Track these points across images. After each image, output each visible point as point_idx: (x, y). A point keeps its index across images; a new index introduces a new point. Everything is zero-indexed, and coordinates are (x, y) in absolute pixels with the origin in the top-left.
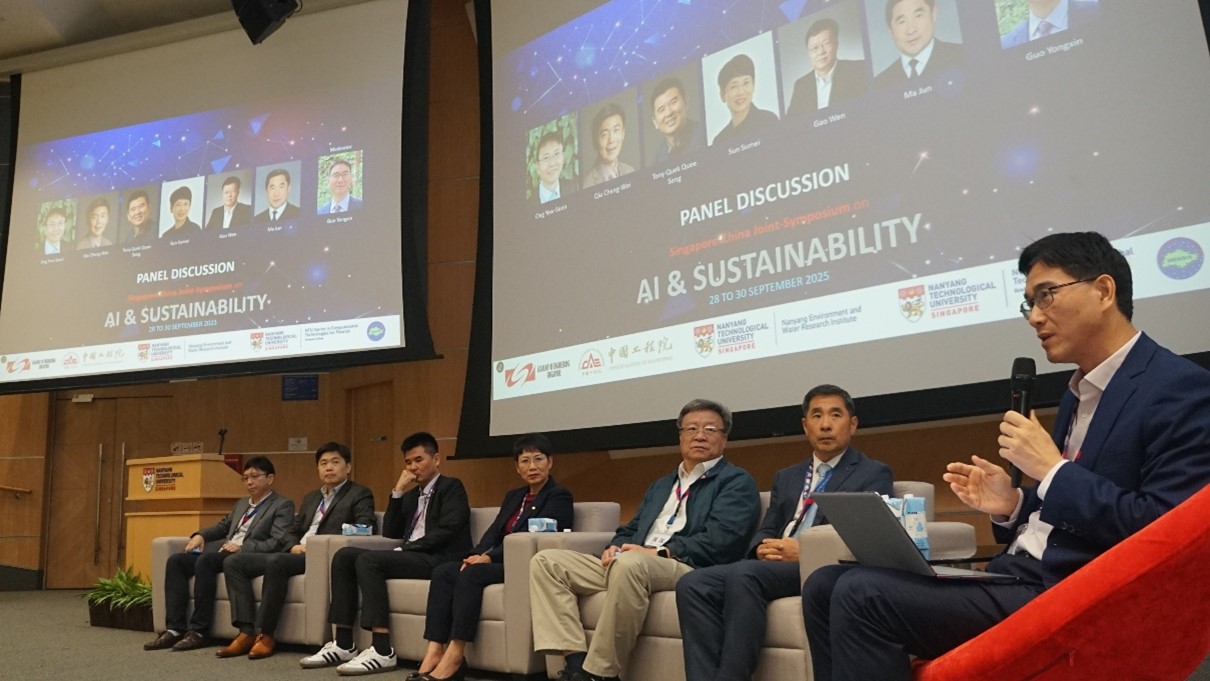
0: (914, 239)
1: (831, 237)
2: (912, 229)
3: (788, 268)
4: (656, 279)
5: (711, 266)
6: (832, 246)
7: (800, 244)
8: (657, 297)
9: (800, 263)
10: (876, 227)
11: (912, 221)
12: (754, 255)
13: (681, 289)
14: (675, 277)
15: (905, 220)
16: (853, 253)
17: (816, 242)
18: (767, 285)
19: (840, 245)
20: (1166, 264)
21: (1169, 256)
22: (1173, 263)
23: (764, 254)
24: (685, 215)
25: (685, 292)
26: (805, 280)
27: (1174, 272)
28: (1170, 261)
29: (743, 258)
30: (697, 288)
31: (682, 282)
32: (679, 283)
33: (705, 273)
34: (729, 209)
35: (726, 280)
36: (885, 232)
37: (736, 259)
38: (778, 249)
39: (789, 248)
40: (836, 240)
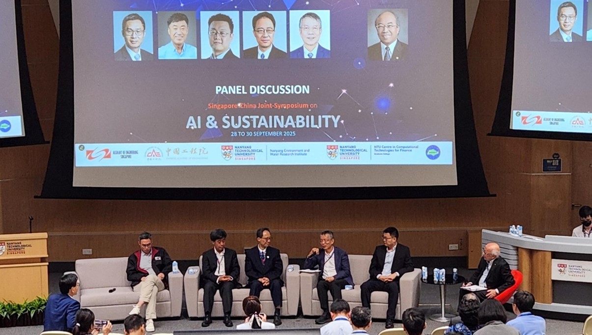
0: (336, 126)
1: (298, 117)
2: (336, 121)
3: (275, 126)
4: (199, 118)
5: (233, 117)
6: (298, 121)
7: (282, 117)
8: (199, 127)
9: (282, 126)
10: (320, 117)
11: (336, 118)
12: (258, 117)
13: (215, 126)
14: (211, 119)
15: (333, 117)
16: (308, 126)
17: (290, 117)
18: (264, 132)
19: (302, 121)
20: (428, 154)
21: (430, 151)
22: (430, 154)
23: (263, 117)
24: (219, 89)
25: (217, 127)
26: (283, 134)
27: (430, 157)
28: (430, 153)
29: (251, 117)
30: (224, 126)
31: (216, 122)
32: (213, 122)
33: (230, 120)
34: (245, 92)
35: (241, 126)
36: (323, 120)
37: (248, 117)
38: (271, 117)
39: (276, 117)
40: (300, 119)
